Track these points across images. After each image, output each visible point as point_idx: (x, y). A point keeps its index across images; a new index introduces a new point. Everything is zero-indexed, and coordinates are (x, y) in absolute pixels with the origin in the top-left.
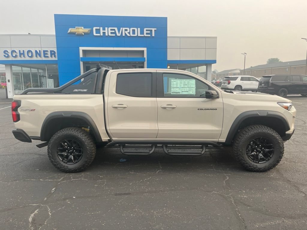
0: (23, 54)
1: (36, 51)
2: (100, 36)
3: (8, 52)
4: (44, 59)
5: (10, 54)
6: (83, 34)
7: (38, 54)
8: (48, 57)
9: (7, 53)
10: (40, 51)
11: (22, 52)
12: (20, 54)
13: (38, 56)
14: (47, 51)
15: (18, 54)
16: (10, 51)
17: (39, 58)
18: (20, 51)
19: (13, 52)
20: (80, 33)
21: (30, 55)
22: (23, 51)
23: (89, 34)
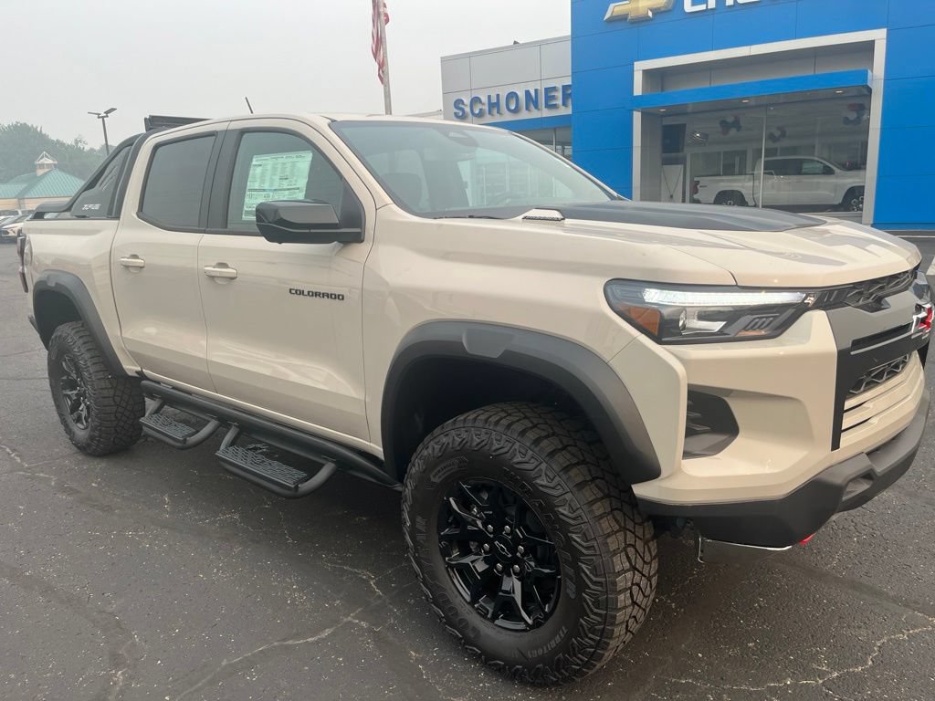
0: (497, 104)
1: (527, 93)
2: (707, 10)
3: (463, 103)
4: (546, 113)
5: (467, 109)
6: (650, 14)
7: (531, 100)
8: (555, 106)
9: (461, 106)
10: (536, 91)
11: (494, 100)
12: (491, 105)
13: (532, 107)
14: (554, 89)
15: (486, 108)
16: (467, 101)
17: (535, 114)
18: (489, 97)
19: (476, 100)
20: (641, 12)
21: (513, 107)
22: (498, 96)
23: (669, 11)
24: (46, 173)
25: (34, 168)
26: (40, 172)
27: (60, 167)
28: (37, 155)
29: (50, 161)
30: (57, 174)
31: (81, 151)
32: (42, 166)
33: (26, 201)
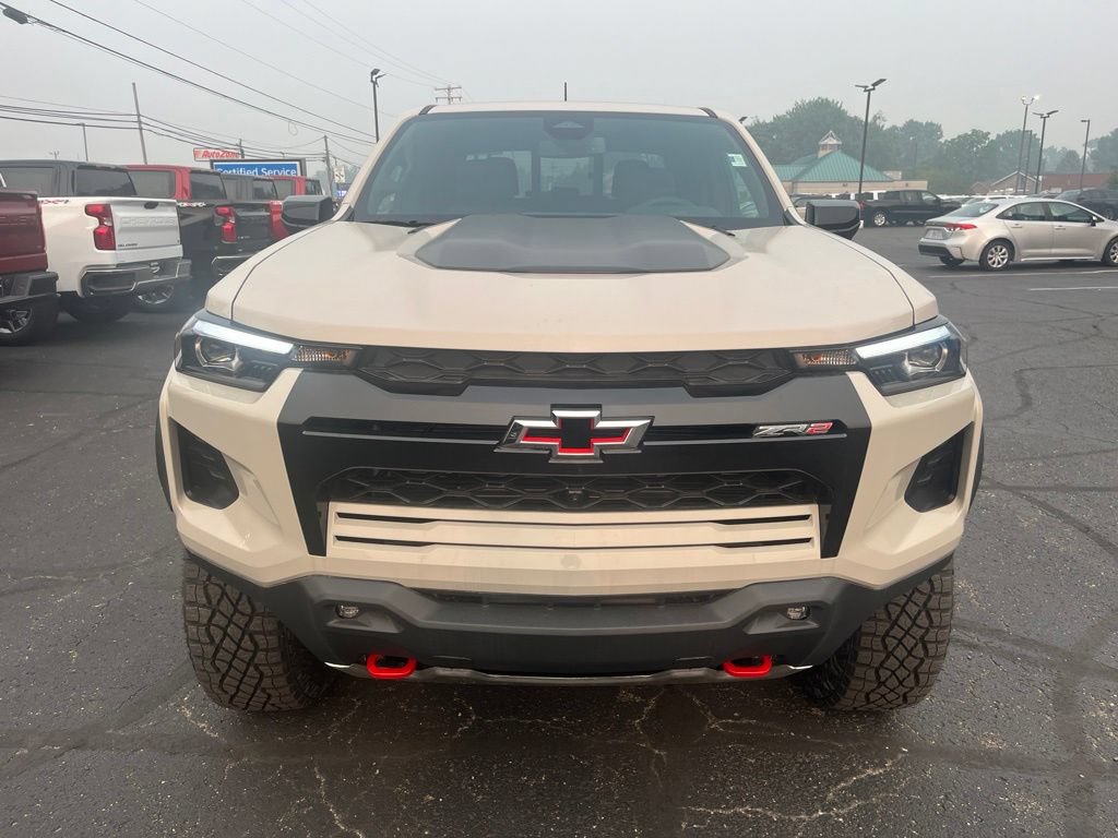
24: (827, 155)
25: (816, 149)
26: (822, 153)
27: (845, 148)
28: (822, 135)
29: (835, 142)
30: (839, 155)
31: (878, 129)
32: (824, 147)
33: (799, 185)
